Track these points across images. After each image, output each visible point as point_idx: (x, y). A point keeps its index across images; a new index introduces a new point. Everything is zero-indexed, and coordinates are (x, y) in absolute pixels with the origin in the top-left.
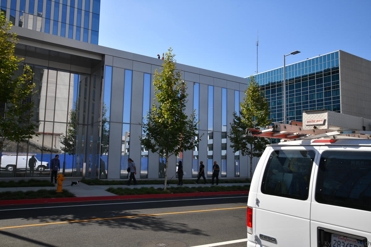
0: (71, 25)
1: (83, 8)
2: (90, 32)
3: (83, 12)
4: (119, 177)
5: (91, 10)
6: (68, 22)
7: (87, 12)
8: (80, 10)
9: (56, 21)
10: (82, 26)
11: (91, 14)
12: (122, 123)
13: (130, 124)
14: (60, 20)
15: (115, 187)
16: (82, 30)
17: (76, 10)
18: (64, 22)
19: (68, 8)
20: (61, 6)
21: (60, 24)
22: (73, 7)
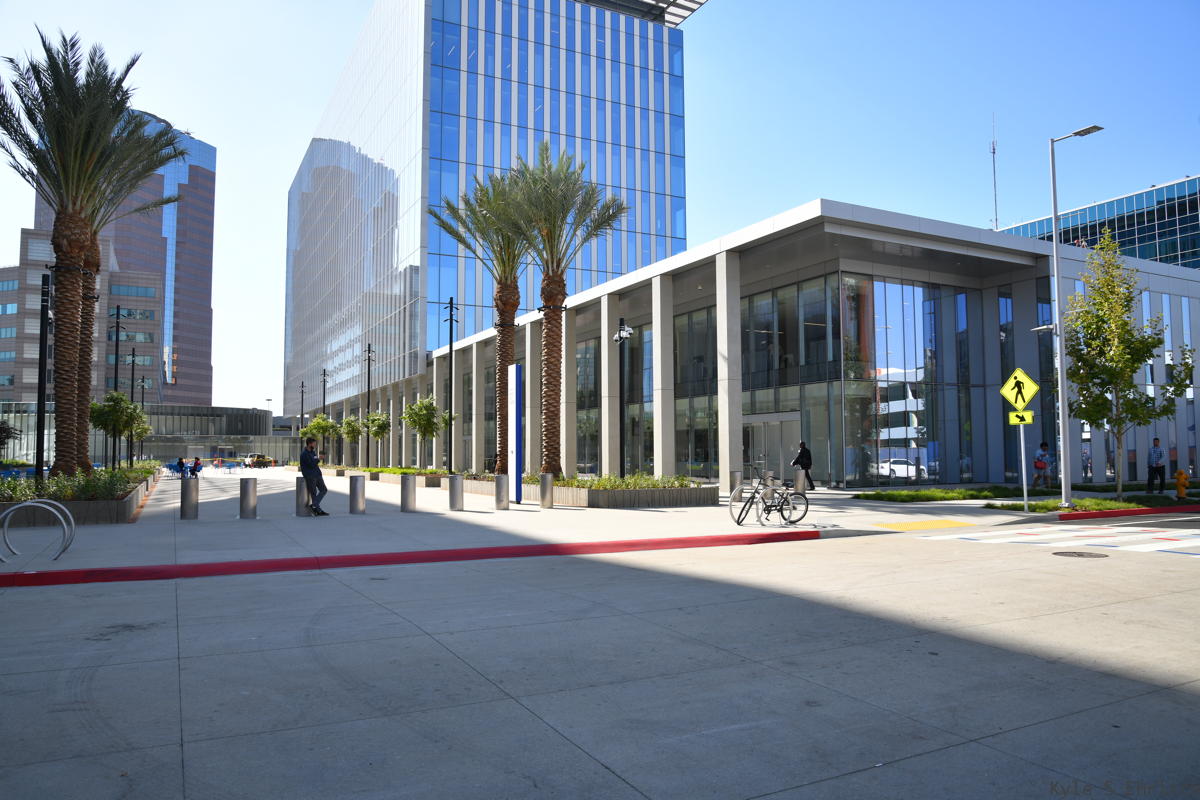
1: (652, 106)
2: (667, 158)
3: (652, 115)
5: (667, 110)
7: (660, 113)
10: (652, 148)
11: (667, 118)
16: (652, 156)
17: (637, 111)
18: (616, 144)
19: (623, 109)
20: (609, 105)
22: (630, 105)
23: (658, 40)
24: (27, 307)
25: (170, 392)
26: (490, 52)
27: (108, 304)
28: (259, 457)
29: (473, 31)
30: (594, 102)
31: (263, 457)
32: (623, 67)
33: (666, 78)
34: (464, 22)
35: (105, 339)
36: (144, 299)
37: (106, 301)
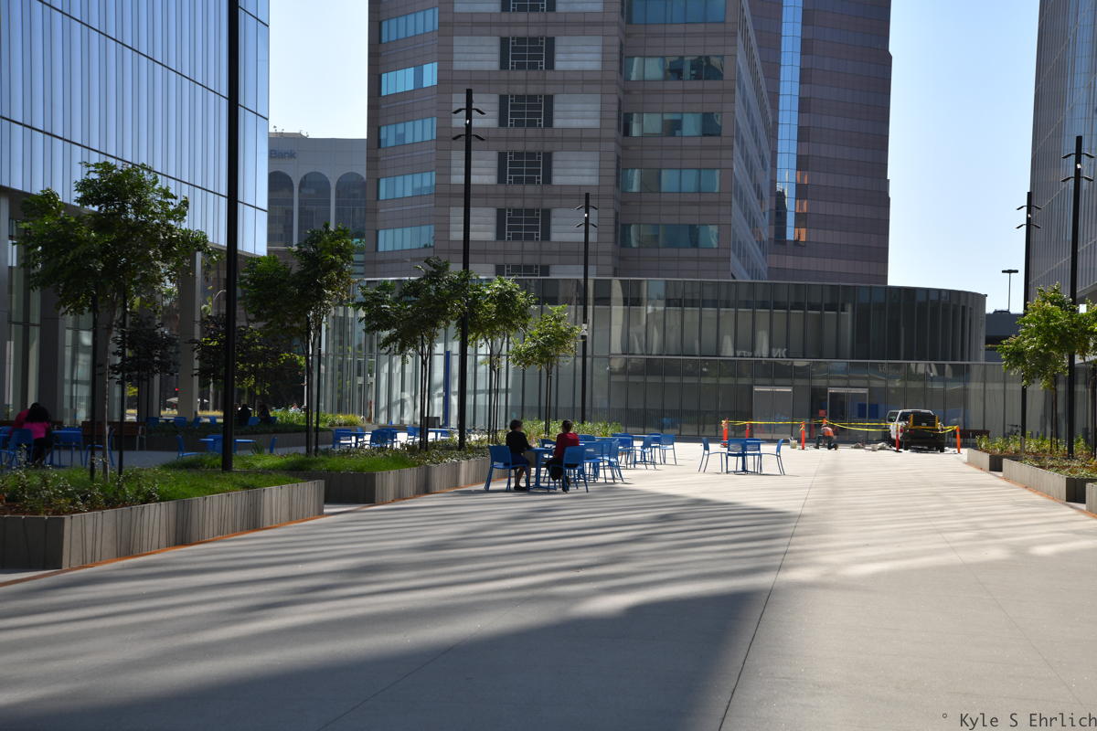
24: (457, 66)
25: (790, 262)
27: (621, 45)
28: (919, 418)
31: (930, 419)
35: (613, 133)
36: (701, 28)
37: (616, 40)
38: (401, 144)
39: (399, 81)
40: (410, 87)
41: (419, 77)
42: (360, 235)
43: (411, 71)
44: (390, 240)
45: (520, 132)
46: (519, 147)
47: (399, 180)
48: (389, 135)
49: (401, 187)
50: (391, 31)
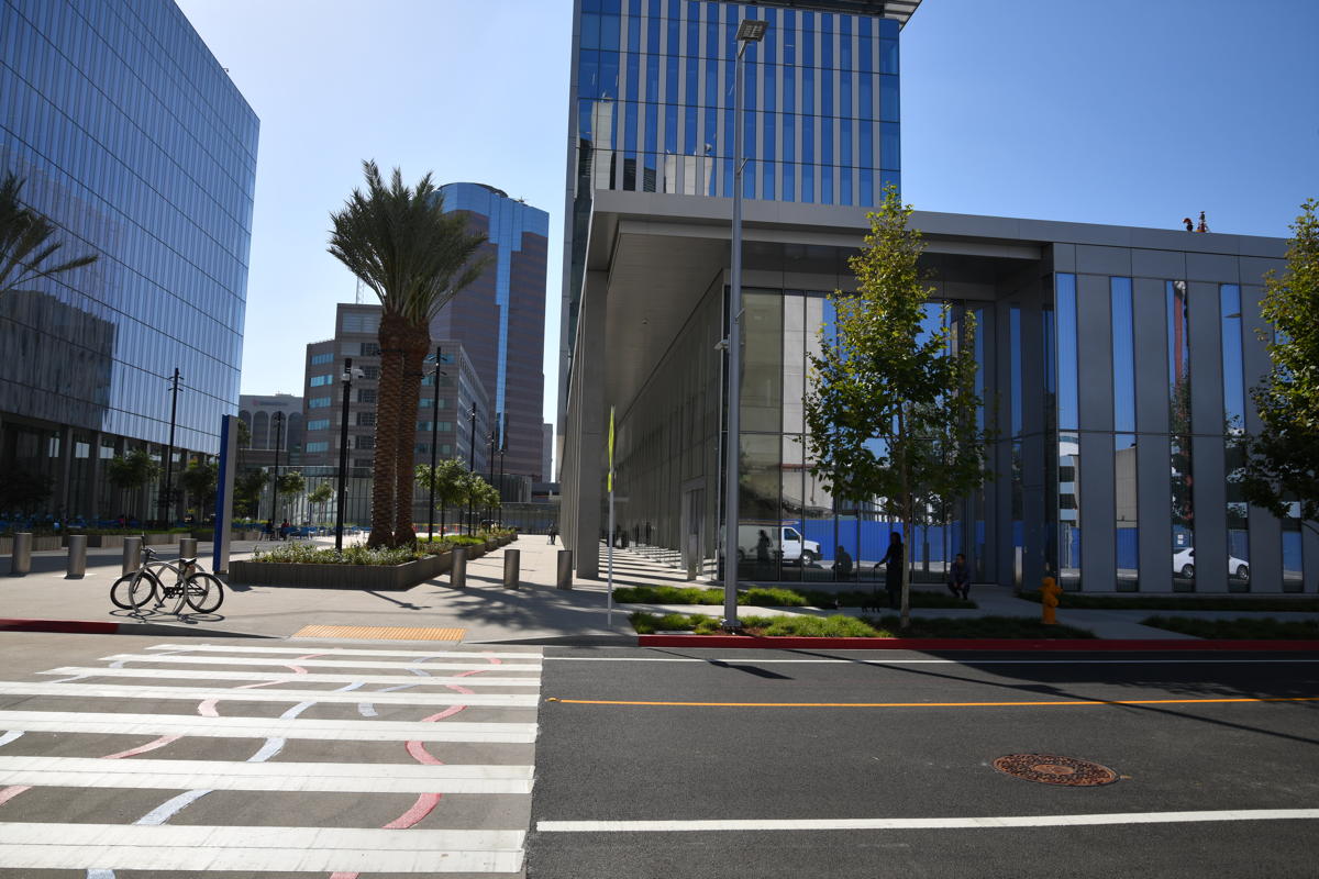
0: (827, 165)
1: (855, 114)
2: (877, 174)
3: (856, 125)
4: (1113, 588)
5: (876, 116)
6: (818, 159)
7: (866, 122)
8: (846, 120)
9: (789, 164)
10: (856, 163)
11: (876, 126)
12: (1114, 433)
13: (1136, 433)
14: (799, 158)
15: (1166, 614)
16: (856, 173)
17: (837, 123)
18: (808, 163)
19: (818, 122)
20: (799, 120)
21: (798, 169)
22: (827, 116)
23: (865, 35)
26: (653, 76)
29: (633, 56)
30: (779, 119)
32: (818, 74)
33: (876, 78)
34: (624, 47)
38: (317, 408)
39: (318, 381)
40: (322, 383)
41: (326, 380)
42: (299, 445)
43: (323, 378)
44: (312, 447)
45: (366, 404)
46: (366, 410)
47: (316, 423)
48: (313, 403)
49: (317, 425)
50: (316, 360)
